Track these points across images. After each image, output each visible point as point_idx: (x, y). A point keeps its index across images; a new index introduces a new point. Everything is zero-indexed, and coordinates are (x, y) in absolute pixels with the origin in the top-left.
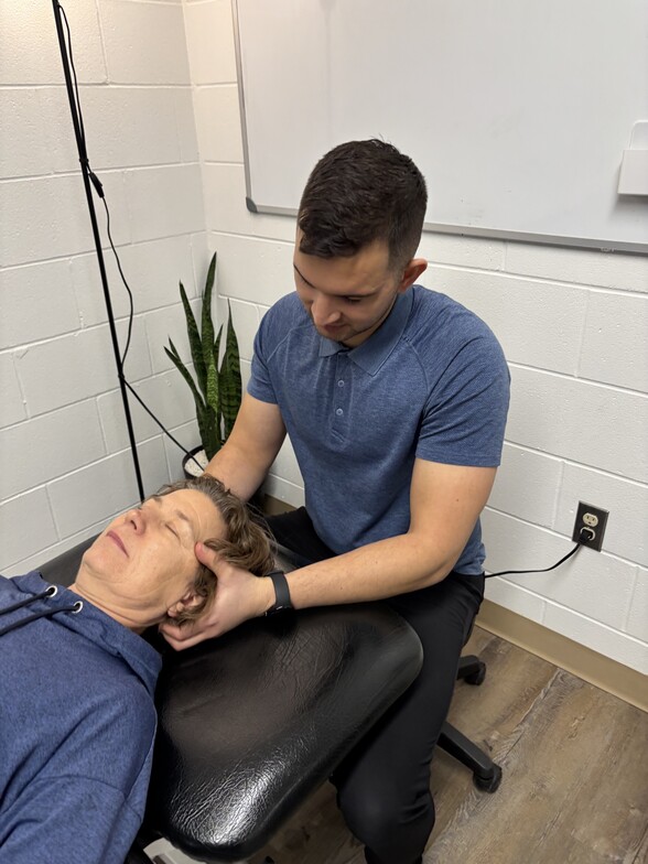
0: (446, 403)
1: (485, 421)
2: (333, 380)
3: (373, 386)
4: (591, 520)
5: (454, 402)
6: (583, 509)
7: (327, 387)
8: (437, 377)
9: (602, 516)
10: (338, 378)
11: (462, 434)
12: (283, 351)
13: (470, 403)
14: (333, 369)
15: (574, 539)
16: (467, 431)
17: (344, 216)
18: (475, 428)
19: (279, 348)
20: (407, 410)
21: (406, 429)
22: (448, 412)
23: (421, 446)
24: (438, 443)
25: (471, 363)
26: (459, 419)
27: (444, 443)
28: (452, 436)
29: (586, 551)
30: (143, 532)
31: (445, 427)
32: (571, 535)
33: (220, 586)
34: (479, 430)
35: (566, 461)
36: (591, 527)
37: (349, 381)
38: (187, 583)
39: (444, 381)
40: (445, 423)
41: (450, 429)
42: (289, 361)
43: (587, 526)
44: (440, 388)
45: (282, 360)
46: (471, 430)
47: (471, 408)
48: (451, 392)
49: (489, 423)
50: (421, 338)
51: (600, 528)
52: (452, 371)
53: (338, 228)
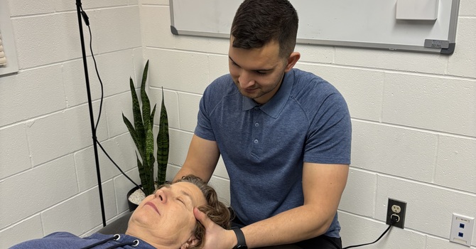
0: (320, 129)
1: (341, 138)
2: (252, 122)
3: (276, 124)
4: (396, 209)
5: (324, 129)
6: (391, 202)
7: (248, 128)
8: (313, 116)
9: (403, 205)
10: (254, 121)
11: (330, 146)
12: (220, 109)
13: (333, 129)
14: (252, 117)
15: (387, 223)
16: (333, 144)
17: (255, 28)
18: (337, 142)
19: (217, 107)
20: (297, 136)
21: (298, 146)
22: (321, 134)
23: (307, 155)
24: (317, 152)
25: (331, 107)
26: (328, 138)
27: (320, 152)
28: (324, 147)
29: (395, 229)
30: (166, 202)
31: (320, 143)
32: (385, 221)
33: (207, 233)
34: (339, 143)
35: (378, 174)
36: (397, 214)
37: (261, 123)
38: (190, 231)
39: (318, 118)
40: (320, 141)
41: (323, 143)
42: (224, 114)
43: (394, 213)
44: (316, 121)
45: (219, 114)
46: (334, 144)
47: (333, 131)
48: (322, 123)
49: (343, 139)
50: (301, 96)
51: (402, 214)
52: (321, 112)
53: (253, 34)
